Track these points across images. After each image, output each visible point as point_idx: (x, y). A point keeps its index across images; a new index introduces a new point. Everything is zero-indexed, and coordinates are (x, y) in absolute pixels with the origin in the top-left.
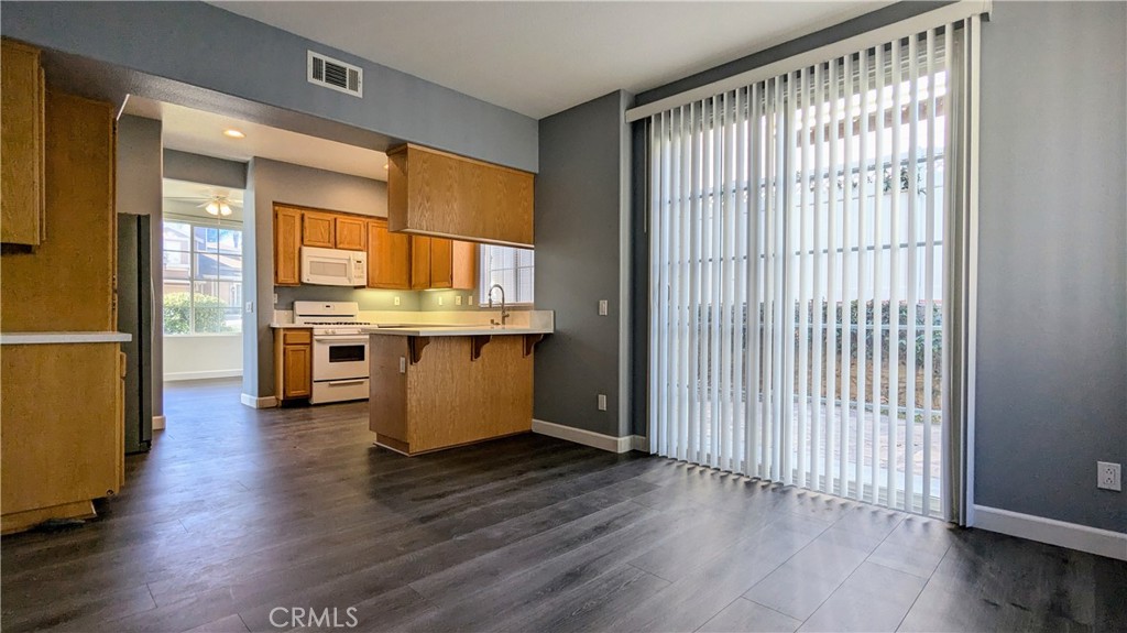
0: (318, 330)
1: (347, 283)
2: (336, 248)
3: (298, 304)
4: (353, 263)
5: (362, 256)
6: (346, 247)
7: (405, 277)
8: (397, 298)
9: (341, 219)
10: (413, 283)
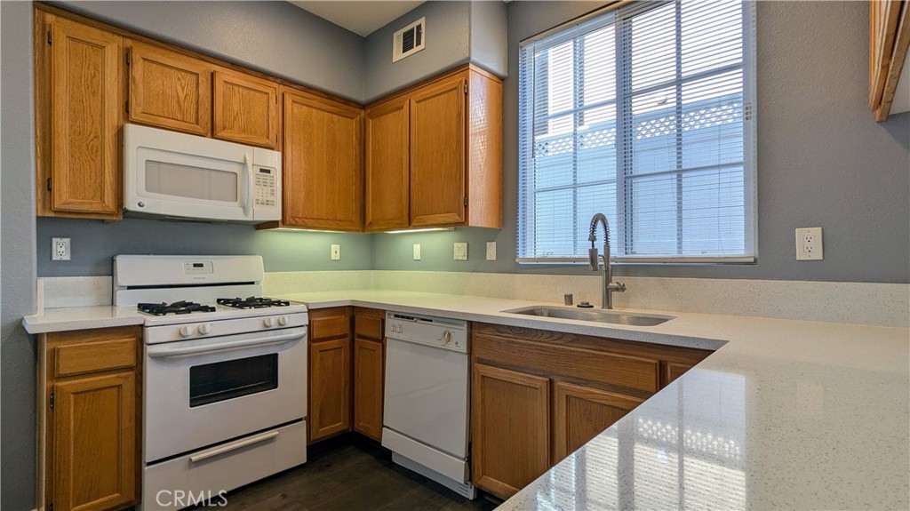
0: (160, 331)
1: (238, 215)
2: (213, 136)
3: (122, 262)
4: (252, 172)
5: (273, 159)
6: (238, 137)
7: (354, 207)
8: (335, 248)
9: (225, 75)
10: (369, 218)
